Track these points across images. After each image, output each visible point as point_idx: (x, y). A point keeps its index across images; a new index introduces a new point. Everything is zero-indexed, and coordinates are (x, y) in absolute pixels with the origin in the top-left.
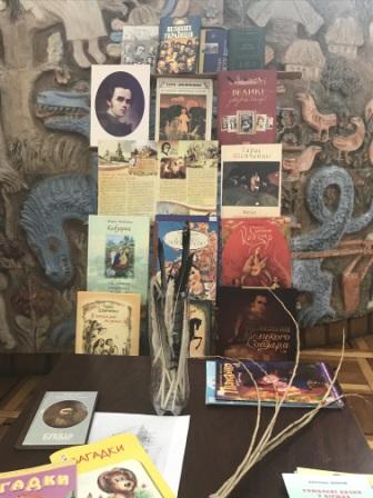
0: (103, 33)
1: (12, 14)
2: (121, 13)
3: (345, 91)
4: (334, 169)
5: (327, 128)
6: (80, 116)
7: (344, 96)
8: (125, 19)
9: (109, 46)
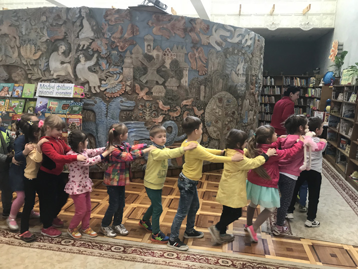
0: (99, 85)
2: (104, 79)
4: (170, 121)
5: (167, 110)
6: (93, 106)
7: (173, 100)
8: (105, 81)
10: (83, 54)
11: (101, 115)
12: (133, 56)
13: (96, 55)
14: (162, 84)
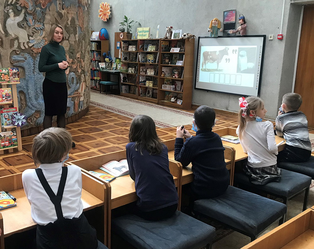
0: (28, 40)
1: (6, 35)
2: (31, 35)
3: (73, 52)
4: (72, 73)
5: (71, 62)
6: (23, 62)
7: (73, 53)
8: (32, 37)
9: (29, 44)
10: (12, 9)
11: (30, 71)
12: (51, 13)
13: (23, 11)
14: (68, 39)
